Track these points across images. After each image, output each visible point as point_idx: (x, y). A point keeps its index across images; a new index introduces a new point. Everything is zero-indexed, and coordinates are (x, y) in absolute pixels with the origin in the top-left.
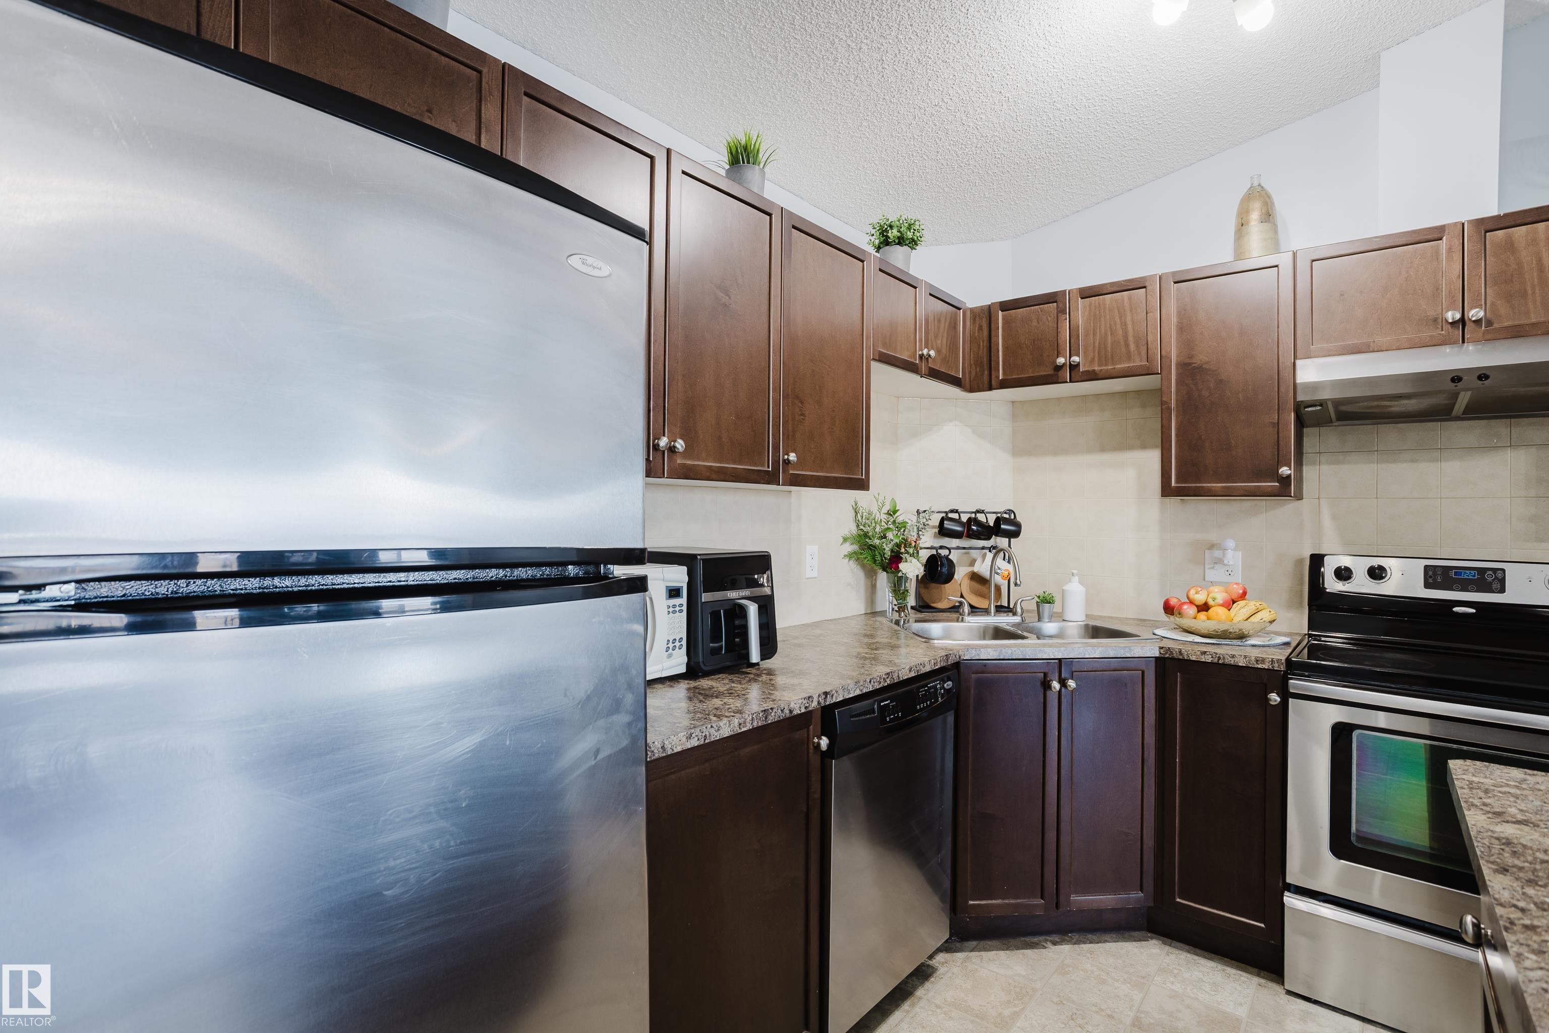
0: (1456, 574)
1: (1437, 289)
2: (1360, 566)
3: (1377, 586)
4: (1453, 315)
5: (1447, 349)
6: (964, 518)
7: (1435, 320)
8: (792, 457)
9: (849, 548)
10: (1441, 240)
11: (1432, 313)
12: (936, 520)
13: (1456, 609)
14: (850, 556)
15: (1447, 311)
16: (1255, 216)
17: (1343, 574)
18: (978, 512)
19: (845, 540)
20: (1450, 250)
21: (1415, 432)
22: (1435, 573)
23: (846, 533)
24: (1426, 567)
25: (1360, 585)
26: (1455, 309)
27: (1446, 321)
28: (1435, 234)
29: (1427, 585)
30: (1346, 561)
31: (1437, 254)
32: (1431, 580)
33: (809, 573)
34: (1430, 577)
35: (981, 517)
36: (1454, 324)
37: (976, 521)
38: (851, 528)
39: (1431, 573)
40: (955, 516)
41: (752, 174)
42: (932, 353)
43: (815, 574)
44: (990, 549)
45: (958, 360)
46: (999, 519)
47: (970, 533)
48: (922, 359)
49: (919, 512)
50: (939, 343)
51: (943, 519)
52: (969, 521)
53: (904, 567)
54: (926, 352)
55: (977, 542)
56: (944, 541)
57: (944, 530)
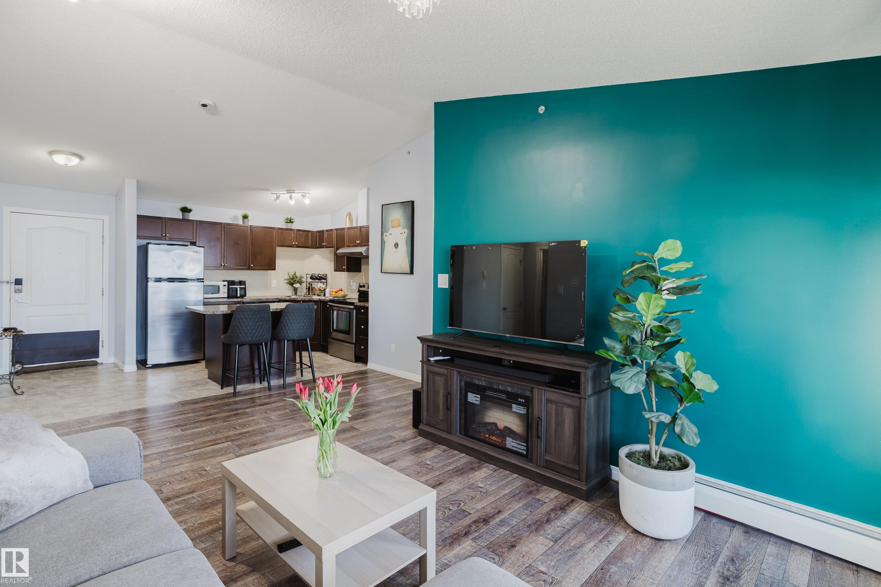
1: (357, 237)
6: (316, 275)
8: (252, 265)
9: (286, 281)
12: (309, 276)
14: (287, 283)
16: (348, 219)
18: (319, 274)
19: (285, 280)
20: (358, 230)
23: (286, 278)
26: (358, 241)
33: (273, 286)
35: (320, 275)
36: (358, 243)
37: (318, 276)
38: (287, 277)
40: (314, 275)
41: (246, 220)
42: (296, 243)
43: (275, 286)
44: (321, 282)
45: (309, 243)
46: (323, 276)
47: (317, 279)
48: (294, 245)
49: (307, 274)
50: (301, 240)
51: (311, 276)
52: (317, 276)
53: (294, 285)
54: (294, 243)
55: (317, 281)
56: (311, 280)
57: (311, 278)
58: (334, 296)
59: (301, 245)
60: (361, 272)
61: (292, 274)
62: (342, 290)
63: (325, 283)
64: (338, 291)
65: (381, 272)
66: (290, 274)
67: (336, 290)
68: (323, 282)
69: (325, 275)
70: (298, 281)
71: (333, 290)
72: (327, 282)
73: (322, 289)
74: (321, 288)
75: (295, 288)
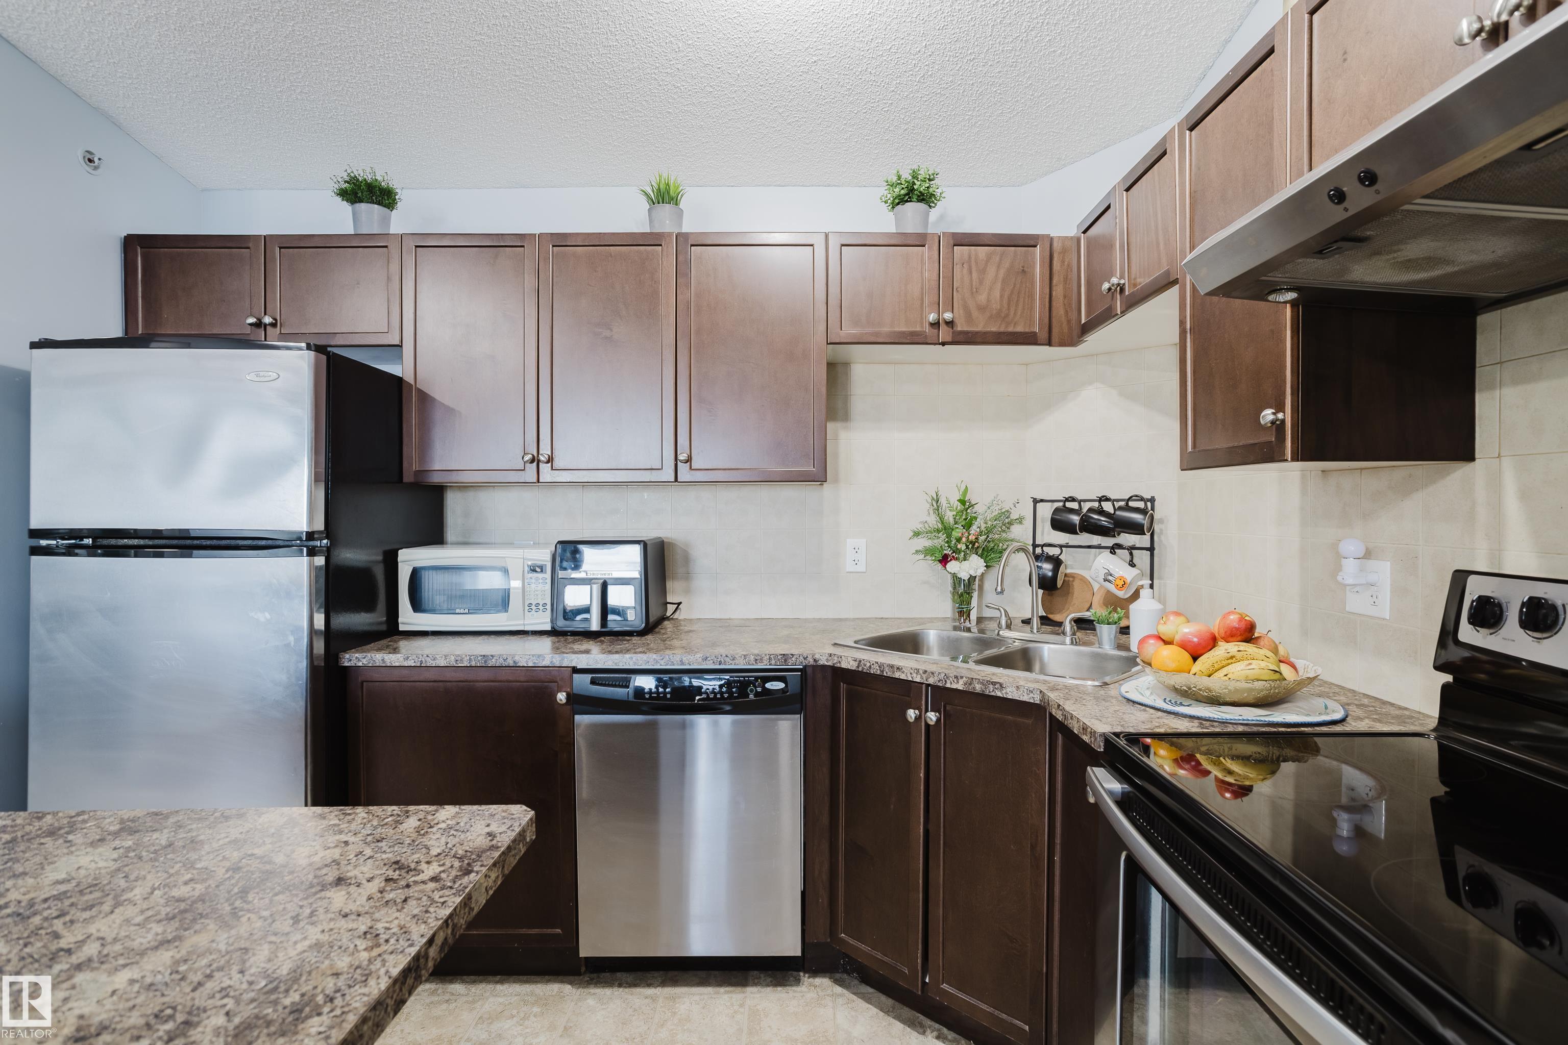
2: (1513, 600)
3: (1537, 645)
4: (1468, 27)
6: (1086, 507)
9: (923, 543)
12: (1046, 512)
17: (1488, 613)
18: (1103, 499)
19: (917, 534)
23: (919, 527)
25: (1509, 638)
30: (1488, 588)
33: (850, 567)
35: (1108, 507)
37: (1101, 509)
40: (1075, 505)
42: (950, 315)
43: (861, 567)
44: (1113, 549)
45: (1032, 308)
46: (1128, 508)
47: (1089, 527)
48: (936, 325)
49: (1036, 501)
50: (982, 298)
51: (1057, 511)
52: (1091, 510)
53: (952, 566)
54: (932, 317)
55: (1096, 540)
56: (1061, 538)
57: (1058, 524)
58: (1180, 680)
59: (980, 325)
60: (1470, 457)
61: (954, 498)
62: (1251, 627)
63: (1142, 558)
64: (1212, 642)
66: (943, 501)
67: (1187, 630)
68: (1132, 549)
69: (1141, 505)
70: (973, 543)
71: (1168, 629)
72: (1151, 549)
73: (1121, 594)
74: (1111, 587)
75: (956, 580)
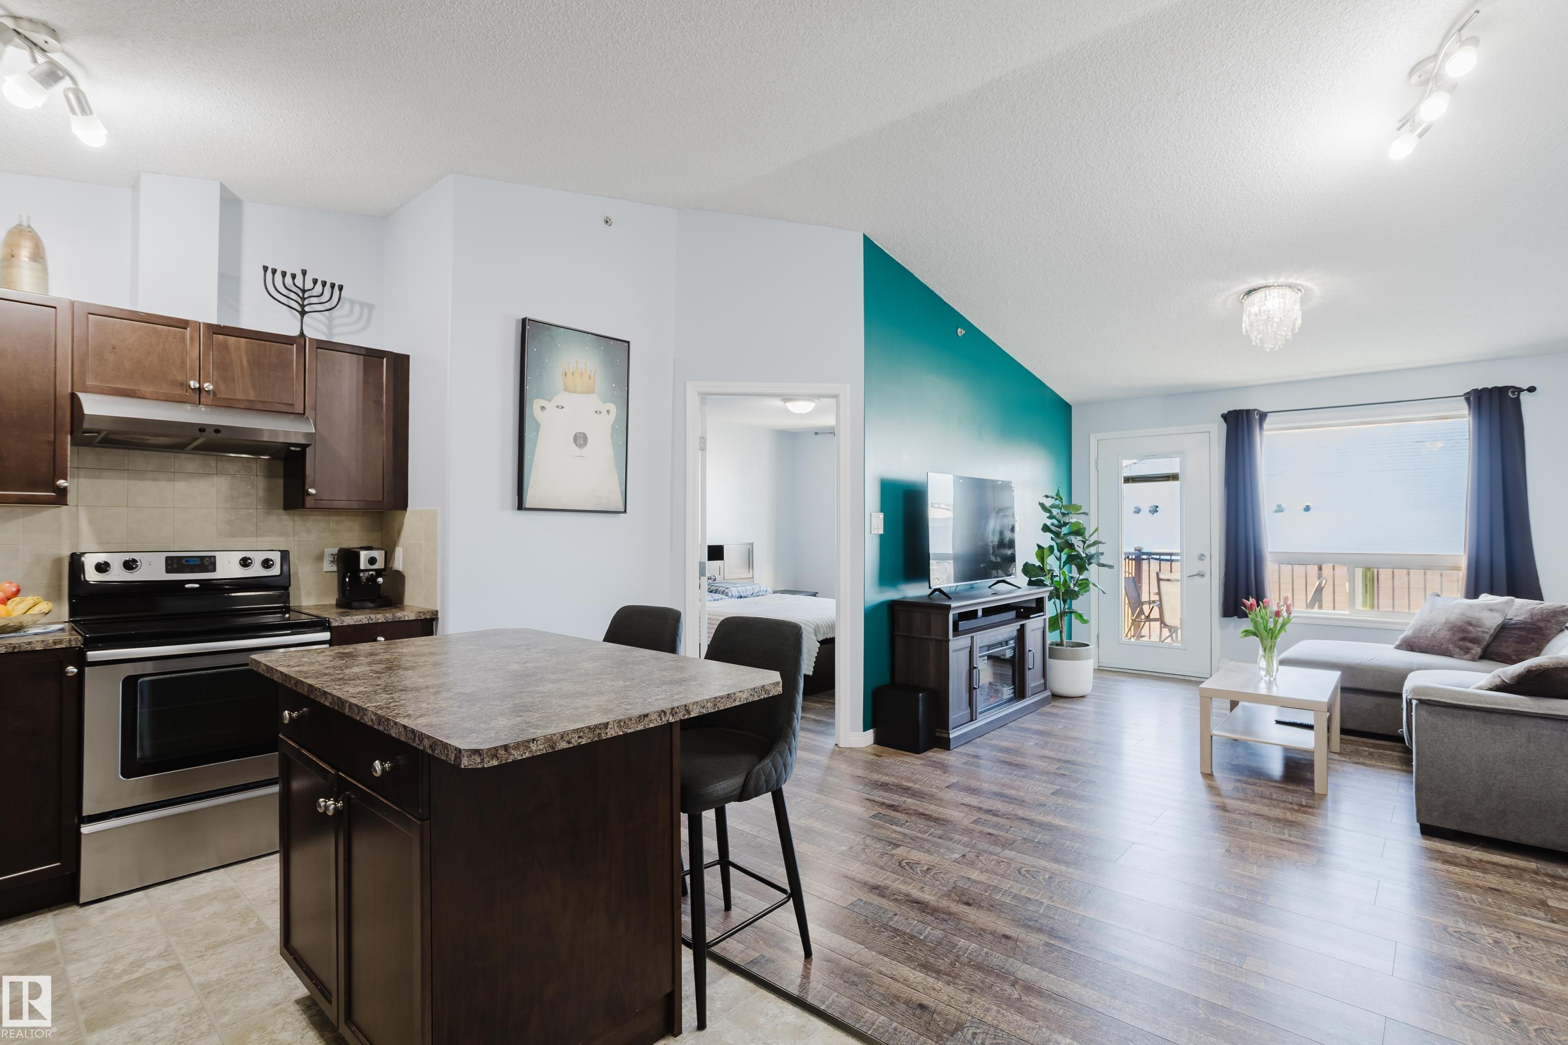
0: (187, 561)
1: (183, 362)
2: (116, 561)
3: (131, 574)
4: (194, 384)
5: (189, 407)
7: (182, 384)
10: (186, 329)
11: (180, 378)
13: (187, 586)
15: (190, 381)
17: (102, 568)
20: (192, 338)
21: (156, 458)
22: (172, 562)
24: (167, 558)
25: (117, 574)
26: (194, 380)
27: (190, 386)
28: (183, 324)
29: (168, 571)
30: (102, 558)
31: (183, 339)
32: (169, 567)
34: (169, 565)
36: (194, 390)
39: (169, 562)
65: (520, 506)
